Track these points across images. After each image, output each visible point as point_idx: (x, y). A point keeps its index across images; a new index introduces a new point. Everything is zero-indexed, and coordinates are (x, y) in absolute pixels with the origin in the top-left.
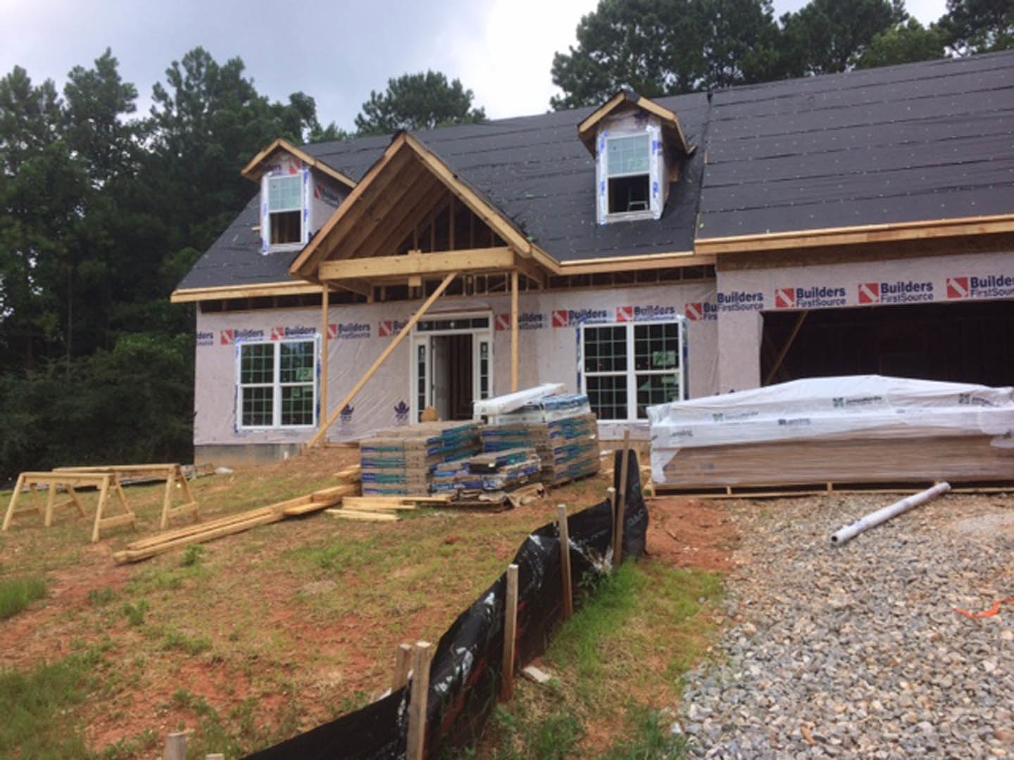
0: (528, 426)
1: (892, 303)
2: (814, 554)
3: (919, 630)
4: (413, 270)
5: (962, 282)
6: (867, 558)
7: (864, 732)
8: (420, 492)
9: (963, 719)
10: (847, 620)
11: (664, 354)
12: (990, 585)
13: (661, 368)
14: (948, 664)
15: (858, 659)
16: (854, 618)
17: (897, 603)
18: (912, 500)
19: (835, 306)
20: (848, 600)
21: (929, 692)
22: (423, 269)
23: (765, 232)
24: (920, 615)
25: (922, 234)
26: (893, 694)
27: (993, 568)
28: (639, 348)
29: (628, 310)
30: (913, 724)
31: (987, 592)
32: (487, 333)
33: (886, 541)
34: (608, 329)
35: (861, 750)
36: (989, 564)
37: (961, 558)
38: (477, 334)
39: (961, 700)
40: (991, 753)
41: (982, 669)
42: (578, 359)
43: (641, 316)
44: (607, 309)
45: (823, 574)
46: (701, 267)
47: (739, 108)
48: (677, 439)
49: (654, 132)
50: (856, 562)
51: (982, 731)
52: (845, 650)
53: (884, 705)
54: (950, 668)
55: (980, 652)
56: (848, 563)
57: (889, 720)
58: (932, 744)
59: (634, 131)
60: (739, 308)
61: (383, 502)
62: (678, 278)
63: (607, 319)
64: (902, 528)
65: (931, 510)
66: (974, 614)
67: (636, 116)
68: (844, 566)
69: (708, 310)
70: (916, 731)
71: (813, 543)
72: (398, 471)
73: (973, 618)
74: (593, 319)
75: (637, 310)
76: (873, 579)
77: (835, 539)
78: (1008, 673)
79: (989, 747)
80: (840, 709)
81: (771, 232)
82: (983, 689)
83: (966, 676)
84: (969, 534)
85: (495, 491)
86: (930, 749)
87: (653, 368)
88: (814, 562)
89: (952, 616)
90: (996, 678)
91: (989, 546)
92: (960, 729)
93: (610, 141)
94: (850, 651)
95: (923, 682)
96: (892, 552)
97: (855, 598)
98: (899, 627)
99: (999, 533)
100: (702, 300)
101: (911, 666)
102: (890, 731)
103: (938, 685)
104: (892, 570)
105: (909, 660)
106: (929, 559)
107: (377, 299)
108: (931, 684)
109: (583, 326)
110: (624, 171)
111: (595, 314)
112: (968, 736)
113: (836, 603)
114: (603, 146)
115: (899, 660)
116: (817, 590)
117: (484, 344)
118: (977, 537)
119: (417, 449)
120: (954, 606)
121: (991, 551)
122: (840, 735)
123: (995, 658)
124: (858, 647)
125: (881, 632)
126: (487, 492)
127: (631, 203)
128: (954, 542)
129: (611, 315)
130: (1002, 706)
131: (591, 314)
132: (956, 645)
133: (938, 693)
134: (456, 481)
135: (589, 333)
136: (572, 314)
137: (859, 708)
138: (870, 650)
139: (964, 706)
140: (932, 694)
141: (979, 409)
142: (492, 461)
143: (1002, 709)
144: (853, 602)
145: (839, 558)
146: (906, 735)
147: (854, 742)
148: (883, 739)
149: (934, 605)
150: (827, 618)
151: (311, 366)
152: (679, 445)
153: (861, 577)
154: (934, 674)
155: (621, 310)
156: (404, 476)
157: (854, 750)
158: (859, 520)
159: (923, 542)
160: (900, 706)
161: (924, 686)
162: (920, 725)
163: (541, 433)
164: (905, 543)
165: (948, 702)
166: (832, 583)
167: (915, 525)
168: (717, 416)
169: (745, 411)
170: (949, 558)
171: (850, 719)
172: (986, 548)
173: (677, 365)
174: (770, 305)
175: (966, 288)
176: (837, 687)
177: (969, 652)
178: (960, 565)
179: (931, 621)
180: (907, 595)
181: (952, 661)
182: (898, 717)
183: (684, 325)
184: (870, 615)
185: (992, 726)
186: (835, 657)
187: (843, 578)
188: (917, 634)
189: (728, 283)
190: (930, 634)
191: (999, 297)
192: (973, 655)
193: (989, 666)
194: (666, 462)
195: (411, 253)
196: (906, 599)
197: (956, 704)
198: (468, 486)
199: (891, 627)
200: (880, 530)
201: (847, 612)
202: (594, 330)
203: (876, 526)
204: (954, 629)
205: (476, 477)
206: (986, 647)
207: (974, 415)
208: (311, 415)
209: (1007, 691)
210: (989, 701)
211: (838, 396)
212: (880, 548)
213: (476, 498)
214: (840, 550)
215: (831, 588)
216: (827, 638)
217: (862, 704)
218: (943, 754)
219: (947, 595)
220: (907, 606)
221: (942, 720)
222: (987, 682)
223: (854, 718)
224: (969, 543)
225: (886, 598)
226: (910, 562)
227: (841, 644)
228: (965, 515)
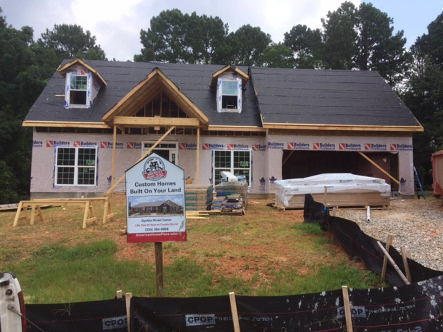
1: (323, 150)
4: (157, 123)
8: (202, 209)
11: (244, 163)
13: (243, 167)
19: (306, 150)
22: (161, 123)
23: (286, 123)
28: (235, 160)
29: (232, 146)
32: (176, 150)
34: (224, 152)
38: (171, 150)
42: (212, 162)
43: (236, 148)
44: (224, 144)
46: (257, 132)
47: (262, 75)
48: (294, 191)
49: (239, 81)
59: (232, 79)
60: (275, 148)
61: (191, 213)
62: (249, 135)
63: (224, 148)
67: (233, 74)
72: (194, 202)
74: (218, 148)
75: (235, 146)
77: (368, 220)
81: (288, 123)
85: (239, 208)
87: (240, 167)
93: (223, 82)
100: (258, 144)
107: (126, 133)
109: (214, 150)
110: (228, 93)
111: (219, 146)
114: (220, 83)
117: (174, 155)
119: (202, 193)
126: (235, 209)
127: (228, 105)
129: (225, 147)
131: (217, 146)
134: (222, 205)
135: (217, 153)
136: (210, 145)
141: (378, 185)
142: (237, 198)
151: (94, 159)
152: (294, 194)
155: (229, 145)
156: (196, 203)
163: (241, 189)
168: (305, 184)
169: (314, 183)
173: (249, 167)
174: (286, 148)
175: (344, 147)
183: (252, 152)
189: (271, 139)
191: (353, 150)
194: (289, 199)
195: (156, 117)
198: (227, 207)
202: (218, 152)
205: (230, 204)
207: (377, 187)
208: (93, 181)
213: (231, 211)
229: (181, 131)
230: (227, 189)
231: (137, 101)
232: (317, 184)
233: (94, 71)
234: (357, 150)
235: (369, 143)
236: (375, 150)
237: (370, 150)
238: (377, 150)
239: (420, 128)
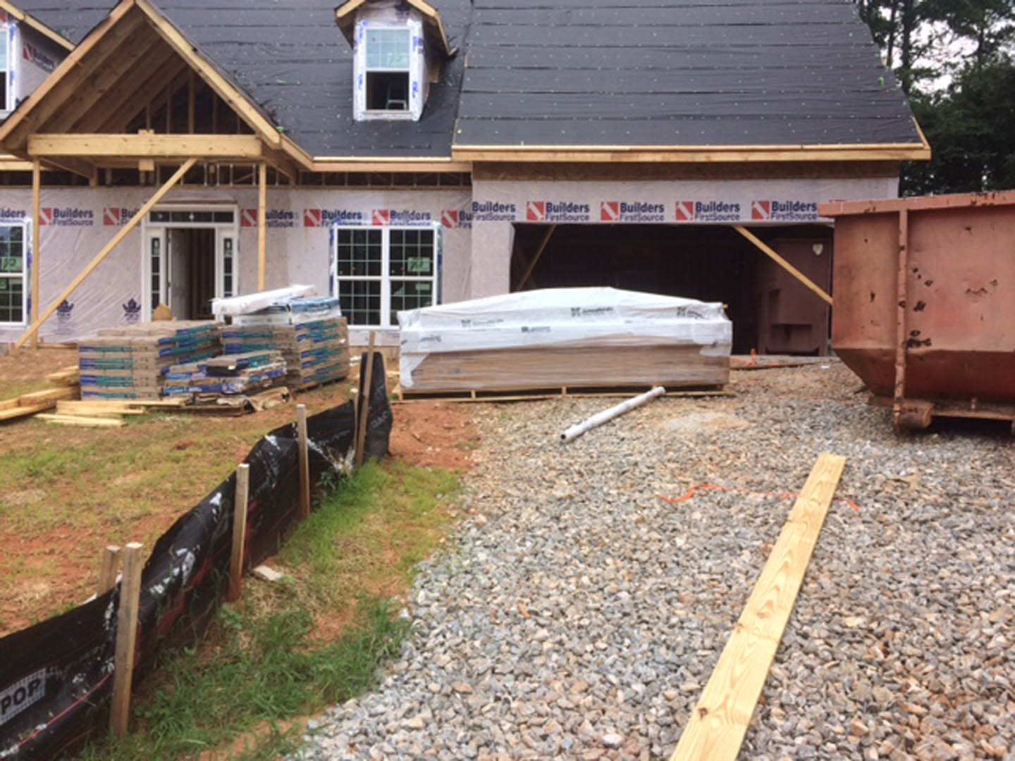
0: (273, 328)
1: (629, 221)
2: (545, 452)
3: (627, 514)
4: (144, 151)
5: (689, 205)
6: (589, 454)
7: (572, 604)
8: (150, 395)
9: (655, 587)
10: (567, 508)
11: (419, 261)
12: (688, 474)
13: (415, 274)
14: (647, 542)
15: (572, 541)
16: (573, 507)
17: (611, 492)
18: (632, 402)
19: (579, 221)
20: (570, 490)
21: (629, 566)
22: (156, 151)
23: (519, 144)
24: (628, 501)
25: (658, 158)
26: (599, 570)
27: (691, 459)
28: (394, 253)
29: (384, 214)
30: (613, 594)
31: (685, 480)
32: (232, 229)
33: (607, 438)
34: (363, 232)
35: (567, 620)
36: (689, 456)
37: (667, 451)
38: (221, 229)
39: (655, 571)
40: (674, 614)
41: (674, 544)
42: (331, 261)
43: (396, 220)
44: (363, 211)
45: (551, 469)
46: (457, 174)
47: (500, 13)
48: (426, 344)
49: (414, 28)
50: (580, 457)
51: (669, 596)
52: (563, 534)
53: (591, 579)
54: (648, 545)
55: (674, 530)
56: (573, 458)
57: (594, 592)
58: (627, 610)
59: (394, 23)
60: (493, 218)
61: (105, 406)
62: (435, 184)
63: (362, 221)
64: (622, 426)
65: (647, 411)
66: (672, 499)
67: (397, 7)
68: (570, 461)
69: (462, 218)
70: (616, 600)
71: (545, 441)
72: (124, 373)
73: (671, 503)
74: (347, 221)
75: (393, 214)
76: (593, 472)
77: (563, 437)
78: (694, 547)
79: (672, 609)
80: (553, 585)
81: (526, 144)
82: (673, 562)
83: (660, 551)
84: (675, 431)
85: (235, 394)
86: (625, 614)
87: (408, 274)
88: (544, 458)
89: (654, 501)
90: (684, 552)
91: (691, 441)
92: (652, 595)
93: (368, 31)
94: (567, 535)
95: (625, 558)
96: (611, 448)
97: (576, 488)
98: (610, 512)
99: (699, 430)
100: (457, 208)
101: (617, 545)
102: (594, 601)
103: (637, 560)
104: (609, 463)
105: (616, 540)
106: (641, 453)
107: (101, 182)
108: (631, 560)
109: (336, 227)
110: (384, 65)
111: (350, 216)
112: (657, 602)
113: (559, 494)
114: (361, 36)
115: (607, 540)
116: (544, 483)
117: (228, 241)
118: (681, 434)
119: (146, 349)
120: (657, 493)
121: (692, 445)
122: (551, 607)
123: (685, 535)
124: (573, 531)
125: (595, 517)
126: (227, 395)
127: (390, 101)
128: (662, 438)
129: (366, 218)
130: (687, 574)
131: (345, 215)
132: (655, 526)
133: (636, 565)
134: (192, 384)
135: (344, 235)
136: (326, 214)
137: (569, 584)
138: (584, 533)
139: (657, 577)
140: (632, 568)
141: (693, 321)
142: (232, 364)
143: (686, 578)
144: (575, 492)
145: (566, 454)
146: (606, 604)
147: (563, 613)
148: (587, 609)
149: (641, 492)
150: (550, 507)
151: (21, 255)
152: (428, 350)
153: (582, 470)
154: (634, 551)
155: (377, 213)
156: (131, 378)
157: (562, 620)
158: (586, 420)
159: (638, 438)
160: (604, 579)
161: (626, 561)
162: (620, 595)
163: (287, 335)
164: (623, 439)
165: (644, 573)
166: (557, 476)
167: (633, 423)
168: (465, 322)
169: (492, 318)
170: (657, 452)
171: (562, 594)
172: (687, 442)
173: (431, 273)
174: (521, 217)
175: (691, 211)
176: (553, 567)
177: (665, 531)
178: (666, 457)
179: (637, 506)
180: (620, 484)
181: (650, 539)
182: (601, 589)
183: (440, 232)
184: (587, 503)
185: (677, 591)
186: (554, 541)
187: (567, 472)
188: (624, 517)
189: (483, 192)
190: (635, 517)
191: (718, 222)
192: (668, 533)
193: (680, 542)
194: (414, 366)
195: (142, 132)
196: (618, 488)
197: (650, 575)
198: (205, 389)
199: (603, 512)
200: (603, 428)
201: (568, 501)
202: (348, 232)
203: (600, 425)
204: (655, 512)
205: (213, 380)
206: (679, 526)
207: (688, 327)
208: (21, 311)
209: (692, 562)
210: (677, 571)
211: (575, 305)
212: (602, 445)
213: (214, 402)
214: (568, 447)
215: (557, 481)
216: (549, 525)
217: (573, 580)
218: (635, 617)
219: (653, 484)
220: (619, 494)
221: (637, 589)
222: (676, 555)
223: (565, 592)
224: (675, 438)
225: (602, 488)
226: (626, 455)
227: (560, 529)
228: (674, 415)
229: (247, 177)
230: (251, 336)
231: (101, 91)
232: (500, 321)
233: (20, 16)
234: (730, 221)
235: (764, 199)
236: (781, 220)
237: (767, 219)
238: (788, 221)
239: (921, 149)
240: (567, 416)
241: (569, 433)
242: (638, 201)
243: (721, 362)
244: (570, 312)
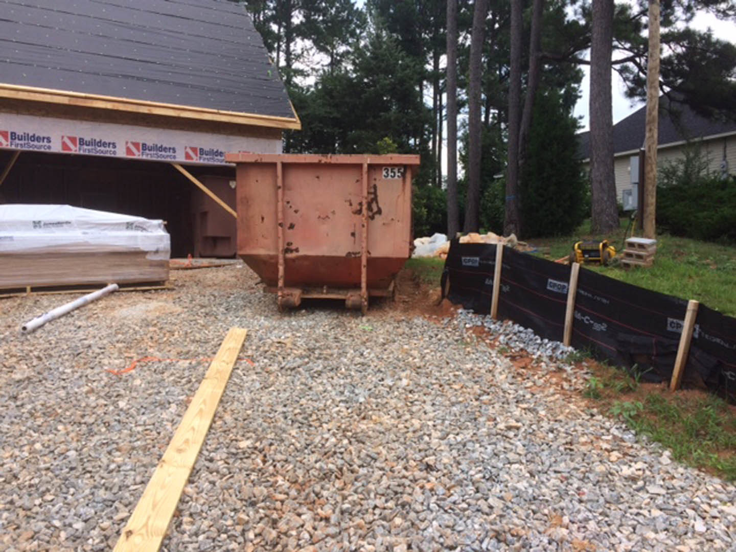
1: (87, 153)
2: (7, 342)
3: (79, 388)
5: (136, 145)
6: (49, 341)
7: (24, 468)
9: (98, 444)
10: (24, 388)
12: (132, 351)
14: (95, 408)
15: (28, 415)
16: (31, 386)
17: (66, 371)
18: (89, 297)
20: (29, 373)
21: (78, 429)
24: (81, 377)
25: (109, 106)
26: (51, 436)
27: (136, 339)
30: (63, 454)
31: (129, 355)
33: (65, 327)
35: (19, 482)
36: (135, 336)
37: (117, 333)
39: (100, 431)
40: (113, 462)
41: (117, 407)
45: (12, 356)
50: (40, 344)
51: (109, 448)
52: (19, 410)
53: (43, 445)
54: (96, 410)
55: (118, 396)
56: (33, 345)
57: (45, 455)
58: (74, 465)
64: (79, 317)
65: (102, 304)
66: (118, 372)
68: (29, 348)
70: (64, 458)
71: (7, 333)
73: (116, 375)
76: (51, 356)
77: (24, 328)
78: (133, 407)
79: (112, 458)
80: (7, 455)
82: (116, 420)
83: (105, 413)
84: (125, 318)
86: (72, 469)
88: (6, 348)
89: (103, 375)
90: (125, 412)
91: (136, 325)
92: (96, 450)
94: (23, 410)
95: (75, 423)
96: (69, 335)
97: (34, 371)
98: (64, 388)
99: (144, 316)
101: (68, 413)
102: (45, 462)
103: (85, 423)
104: (66, 347)
105: (67, 410)
106: (95, 337)
108: (80, 423)
112: (100, 454)
113: (18, 376)
115: (59, 411)
116: (4, 369)
118: (130, 320)
120: (106, 368)
121: (137, 328)
122: (4, 474)
123: (127, 398)
124: (29, 407)
125: (50, 393)
128: (113, 324)
130: (126, 429)
132: (102, 394)
133: (84, 428)
137: (23, 451)
138: (39, 407)
139: (101, 434)
140: (80, 430)
141: (139, 233)
143: (125, 431)
144: (33, 374)
145: (27, 343)
146: (55, 463)
147: (15, 477)
148: (39, 470)
149: (92, 368)
150: (8, 389)
153: (41, 355)
154: (83, 416)
157: (14, 483)
158: (47, 313)
159: (92, 326)
160: (55, 443)
161: (75, 426)
162: (68, 454)
164: (79, 327)
165: (91, 433)
166: (17, 362)
167: (89, 314)
170: (108, 336)
171: (15, 461)
172: (134, 326)
175: (138, 150)
176: (9, 439)
177: (110, 397)
178: (115, 339)
179: (88, 380)
180: (74, 364)
181: (97, 405)
182: (52, 452)
184: (44, 382)
185: (117, 443)
186: (10, 417)
187: (27, 358)
188: (76, 390)
190: (85, 389)
191: (159, 159)
192: (113, 398)
193: (122, 404)
196: (72, 367)
197: (96, 434)
199: (57, 388)
200: (63, 320)
201: (26, 382)
203: (60, 317)
204: (103, 383)
206: (122, 392)
207: (135, 237)
209: (131, 418)
210: (118, 427)
211: (36, 219)
212: (60, 333)
214: (29, 337)
215: (17, 367)
216: (6, 404)
217: (26, 448)
218: (80, 470)
219: (102, 361)
220: (73, 372)
221: (84, 446)
222: (118, 415)
223: (18, 459)
224: (124, 324)
225: (58, 368)
226: (81, 340)
227: (17, 406)
228: (125, 306)
234: (168, 160)
235: (193, 146)
236: (206, 162)
239: (295, 122)
240: (30, 310)
241: (30, 325)
242: (94, 138)
243: (162, 264)
244: (32, 225)
